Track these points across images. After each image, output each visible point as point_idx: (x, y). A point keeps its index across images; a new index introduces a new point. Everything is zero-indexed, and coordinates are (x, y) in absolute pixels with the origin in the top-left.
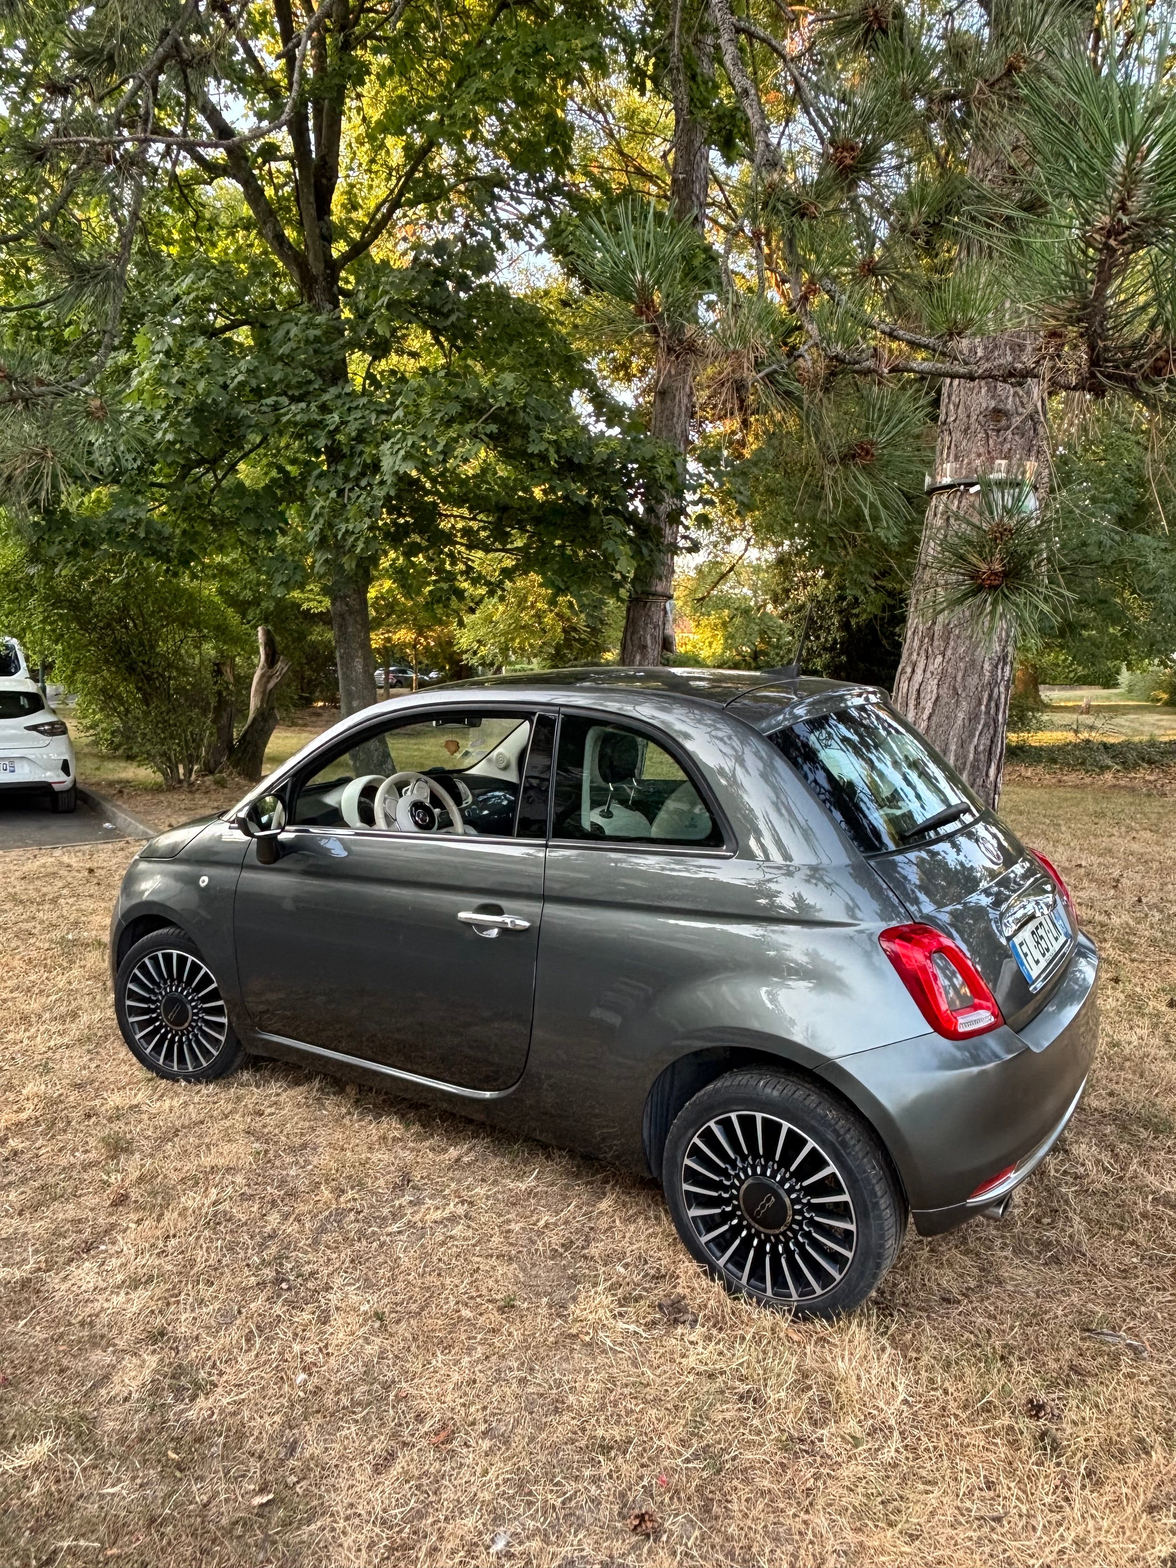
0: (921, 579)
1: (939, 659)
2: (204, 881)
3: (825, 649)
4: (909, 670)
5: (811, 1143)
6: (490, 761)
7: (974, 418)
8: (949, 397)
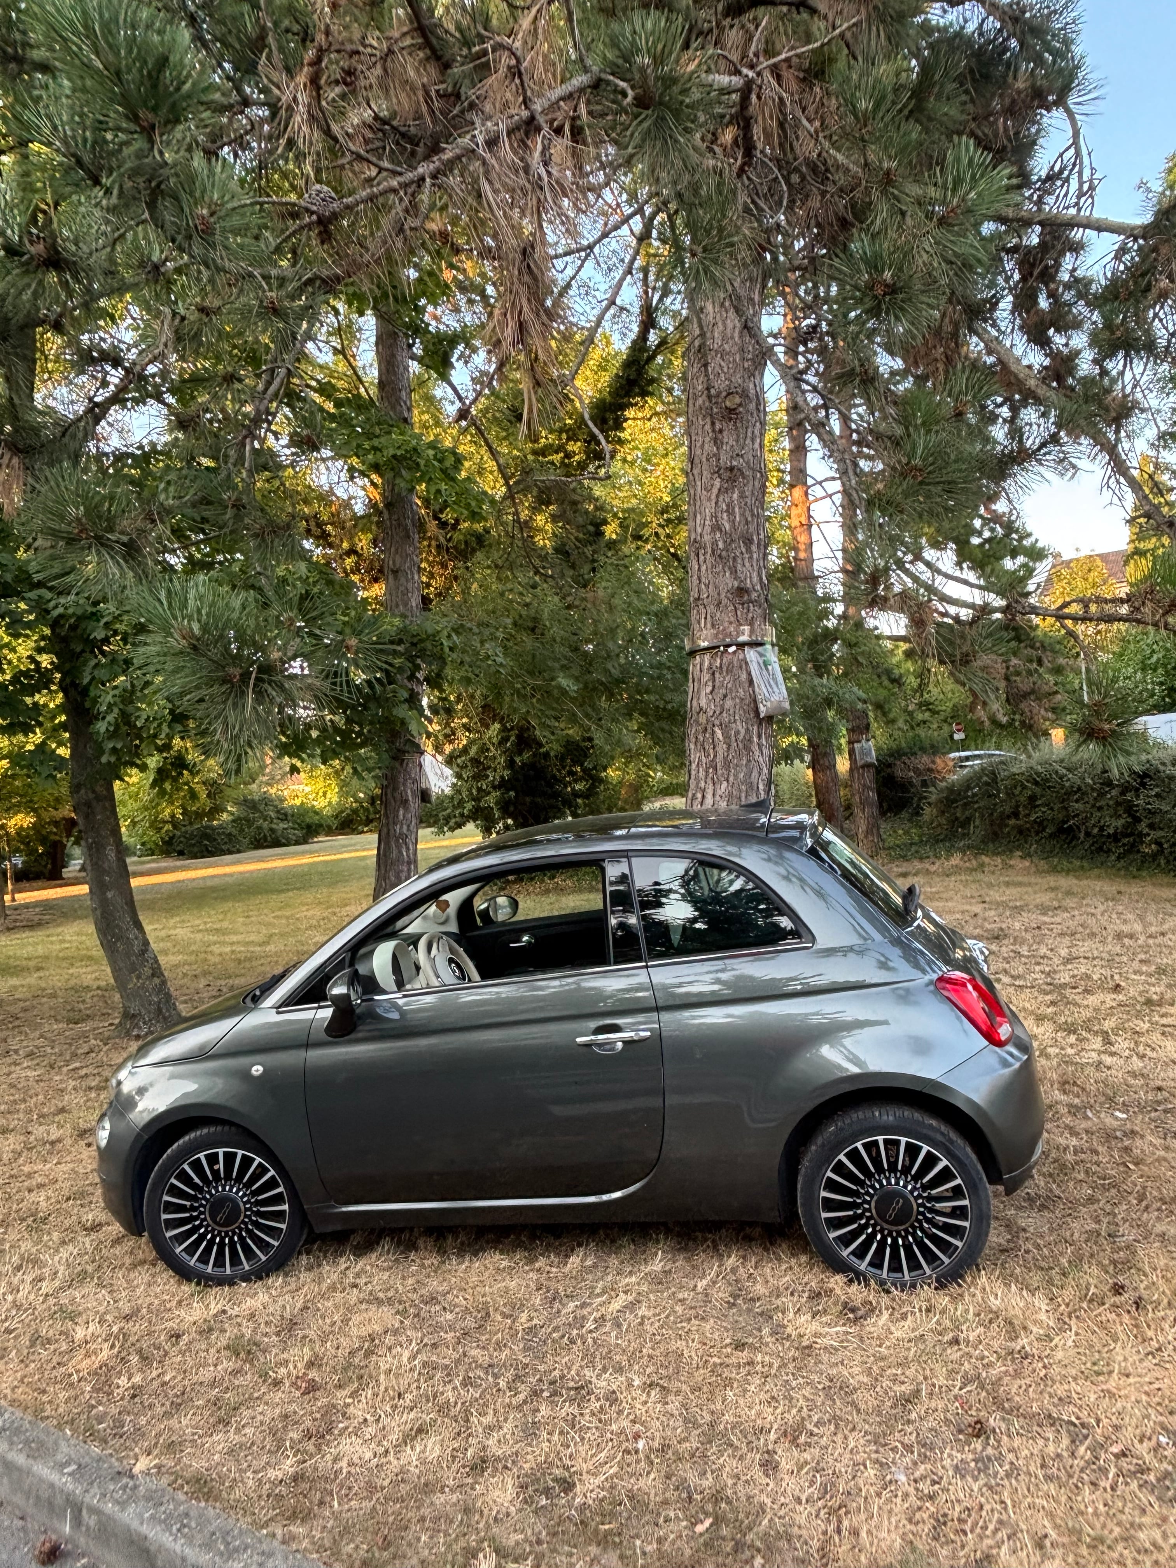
0: (697, 721)
1: (725, 784)
2: (257, 1070)
3: (494, 787)
4: (699, 796)
5: (926, 1148)
6: (425, 918)
7: (723, 595)
8: (699, 579)
